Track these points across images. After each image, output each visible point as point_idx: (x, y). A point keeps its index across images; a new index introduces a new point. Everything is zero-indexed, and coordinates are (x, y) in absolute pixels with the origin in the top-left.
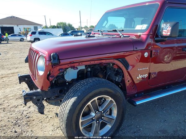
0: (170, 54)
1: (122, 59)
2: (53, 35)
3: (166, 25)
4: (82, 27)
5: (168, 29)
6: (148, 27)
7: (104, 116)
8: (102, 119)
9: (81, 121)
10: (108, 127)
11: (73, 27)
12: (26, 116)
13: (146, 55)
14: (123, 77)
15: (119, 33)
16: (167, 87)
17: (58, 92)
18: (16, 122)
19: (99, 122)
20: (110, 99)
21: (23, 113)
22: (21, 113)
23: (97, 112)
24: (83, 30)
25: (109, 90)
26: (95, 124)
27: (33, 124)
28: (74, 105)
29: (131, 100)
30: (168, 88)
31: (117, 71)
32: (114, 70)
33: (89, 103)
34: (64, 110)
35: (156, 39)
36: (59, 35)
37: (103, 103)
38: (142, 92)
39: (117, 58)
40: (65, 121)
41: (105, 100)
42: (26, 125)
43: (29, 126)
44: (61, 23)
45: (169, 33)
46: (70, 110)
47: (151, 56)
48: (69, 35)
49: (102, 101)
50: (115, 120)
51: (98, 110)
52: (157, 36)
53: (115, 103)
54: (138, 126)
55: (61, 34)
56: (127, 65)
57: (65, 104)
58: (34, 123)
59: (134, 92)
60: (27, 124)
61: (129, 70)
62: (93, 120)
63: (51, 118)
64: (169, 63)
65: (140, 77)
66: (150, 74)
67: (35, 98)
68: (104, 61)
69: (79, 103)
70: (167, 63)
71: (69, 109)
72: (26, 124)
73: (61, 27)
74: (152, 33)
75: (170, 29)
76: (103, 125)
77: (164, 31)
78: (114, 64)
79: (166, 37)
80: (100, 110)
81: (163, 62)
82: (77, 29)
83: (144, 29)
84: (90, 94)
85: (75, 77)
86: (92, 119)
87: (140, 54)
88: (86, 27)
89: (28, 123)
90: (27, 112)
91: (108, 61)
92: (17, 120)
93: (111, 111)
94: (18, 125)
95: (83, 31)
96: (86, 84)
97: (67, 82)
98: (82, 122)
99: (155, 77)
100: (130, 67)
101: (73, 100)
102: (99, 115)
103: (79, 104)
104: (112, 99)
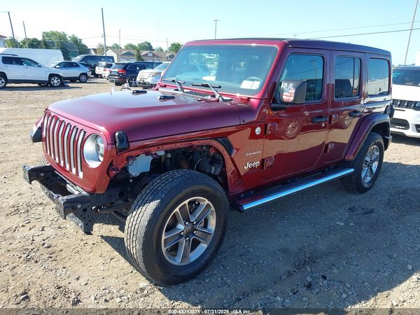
0: (297, 122)
1: (223, 138)
2: (40, 66)
3: (288, 84)
4: (107, 47)
5: (290, 91)
6: (261, 87)
7: (196, 230)
8: (194, 235)
9: (164, 237)
10: (203, 246)
11: (84, 46)
12: (44, 244)
13: (258, 131)
14: (224, 166)
15: (213, 90)
16: (289, 181)
17: (117, 196)
18: (28, 256)
19: (189, 240)
20: (207, 202)
21: (33, 240)
22: (30, 241)
23: (187, 223)
24: (110, 53)
25: (205, 188)
26: (183, 243)
27: (63, 257)
28: (156, 212)
29: (235, 203)
30: (291, 182)
31: (213, 157)
32: (208, 156)
33: (177, 210)
34: (138, 222)
35: (273, 105)
36: (53, 65)
37: (195, 209)
38: (251, 190)
39: (215, 137)
40: (142, 240)
41: (199, 204)
42: (50, 259)
43: (56, 260)
44: (53, 34)
45: (292, 99)
46: (150, 221)
47: (265, 133)
48: (79, 66)
49: (194, 205)
50: (212, 236)
51: (188, 220)
52: (275, 101)
53: (213, 209)
54: (246, 246)
55: (59, 64)
56: (229, 148)
57: (138, 213)
58: (64, 254)
59: (240, 190)
60: (51, 257)
61: (233, 156)
62: (181, 236)
63: (93, 244)
64: (293, 138)
65: (249, 165)
66: (263, 161)
67: (79, 206)
68: (195, 143)
69: (163, 209)
70: (290, 139)
71: (148, 219)
72: (49, 257)
73: (53, 43)
74: (266, 96)
75: (294, 91)
76: (195, 244)
77: (285, 93)
78: (209, 147)
79: (287, 103)
80: (192, 221)
81: (283, 137)
82: (95, 50)
83: (256, 88)
84: (180, 196)
85: (147, 169)
86: (180, 234)
87: (249, 130)
88: (116, 48)
89: (52, 255)
90: (41, 238)
91: (202, 142)
92: (28, 252)
93: (206, 221)
94: (33, 261)
95: (112, 58)
96: (170, 180)
97: (131, 178)
98: (165, 240)
99: (271, 166)
100: (235, 151)
101: (153, 205)
102: (190, 228)
103: (162, 211)
104: (210, 203)
